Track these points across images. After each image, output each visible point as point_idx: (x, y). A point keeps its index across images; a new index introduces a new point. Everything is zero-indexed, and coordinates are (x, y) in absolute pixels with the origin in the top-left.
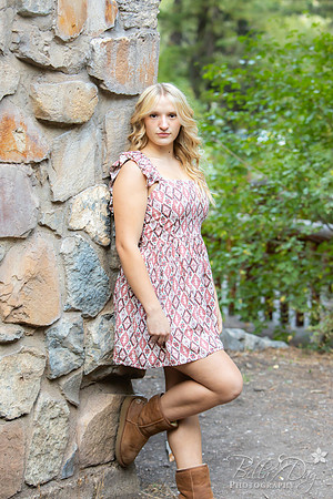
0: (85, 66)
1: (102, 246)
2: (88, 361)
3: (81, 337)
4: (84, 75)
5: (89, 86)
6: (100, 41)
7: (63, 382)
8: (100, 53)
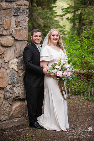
0: (11, 34)
1: (16, 71)
2: (14, 95)
3: (12, 90)
5: (12, 38)
6: (14, 29)
7: (8, 100)
8: (14, 32)
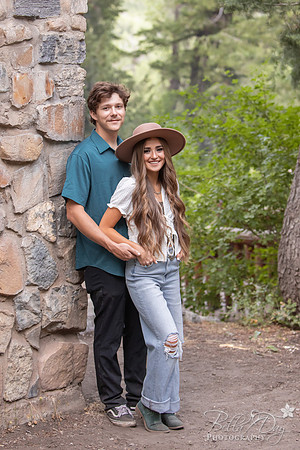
0: (34, 124)
1: (51, 242)
2: (44, 319)
3: (39, 303)
4: (32, 130)
5: (37, 137)
6: (43, 106)
7: (27, 333)
